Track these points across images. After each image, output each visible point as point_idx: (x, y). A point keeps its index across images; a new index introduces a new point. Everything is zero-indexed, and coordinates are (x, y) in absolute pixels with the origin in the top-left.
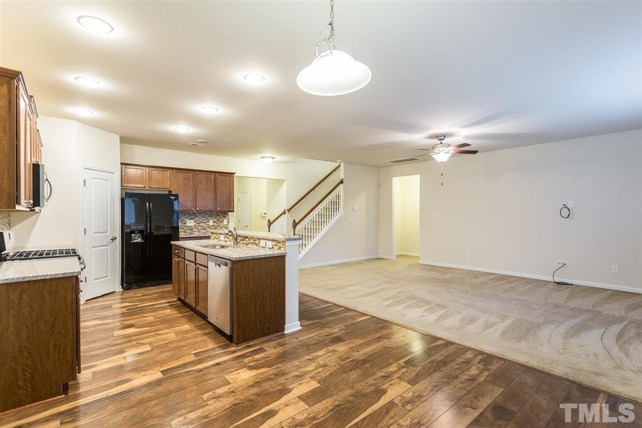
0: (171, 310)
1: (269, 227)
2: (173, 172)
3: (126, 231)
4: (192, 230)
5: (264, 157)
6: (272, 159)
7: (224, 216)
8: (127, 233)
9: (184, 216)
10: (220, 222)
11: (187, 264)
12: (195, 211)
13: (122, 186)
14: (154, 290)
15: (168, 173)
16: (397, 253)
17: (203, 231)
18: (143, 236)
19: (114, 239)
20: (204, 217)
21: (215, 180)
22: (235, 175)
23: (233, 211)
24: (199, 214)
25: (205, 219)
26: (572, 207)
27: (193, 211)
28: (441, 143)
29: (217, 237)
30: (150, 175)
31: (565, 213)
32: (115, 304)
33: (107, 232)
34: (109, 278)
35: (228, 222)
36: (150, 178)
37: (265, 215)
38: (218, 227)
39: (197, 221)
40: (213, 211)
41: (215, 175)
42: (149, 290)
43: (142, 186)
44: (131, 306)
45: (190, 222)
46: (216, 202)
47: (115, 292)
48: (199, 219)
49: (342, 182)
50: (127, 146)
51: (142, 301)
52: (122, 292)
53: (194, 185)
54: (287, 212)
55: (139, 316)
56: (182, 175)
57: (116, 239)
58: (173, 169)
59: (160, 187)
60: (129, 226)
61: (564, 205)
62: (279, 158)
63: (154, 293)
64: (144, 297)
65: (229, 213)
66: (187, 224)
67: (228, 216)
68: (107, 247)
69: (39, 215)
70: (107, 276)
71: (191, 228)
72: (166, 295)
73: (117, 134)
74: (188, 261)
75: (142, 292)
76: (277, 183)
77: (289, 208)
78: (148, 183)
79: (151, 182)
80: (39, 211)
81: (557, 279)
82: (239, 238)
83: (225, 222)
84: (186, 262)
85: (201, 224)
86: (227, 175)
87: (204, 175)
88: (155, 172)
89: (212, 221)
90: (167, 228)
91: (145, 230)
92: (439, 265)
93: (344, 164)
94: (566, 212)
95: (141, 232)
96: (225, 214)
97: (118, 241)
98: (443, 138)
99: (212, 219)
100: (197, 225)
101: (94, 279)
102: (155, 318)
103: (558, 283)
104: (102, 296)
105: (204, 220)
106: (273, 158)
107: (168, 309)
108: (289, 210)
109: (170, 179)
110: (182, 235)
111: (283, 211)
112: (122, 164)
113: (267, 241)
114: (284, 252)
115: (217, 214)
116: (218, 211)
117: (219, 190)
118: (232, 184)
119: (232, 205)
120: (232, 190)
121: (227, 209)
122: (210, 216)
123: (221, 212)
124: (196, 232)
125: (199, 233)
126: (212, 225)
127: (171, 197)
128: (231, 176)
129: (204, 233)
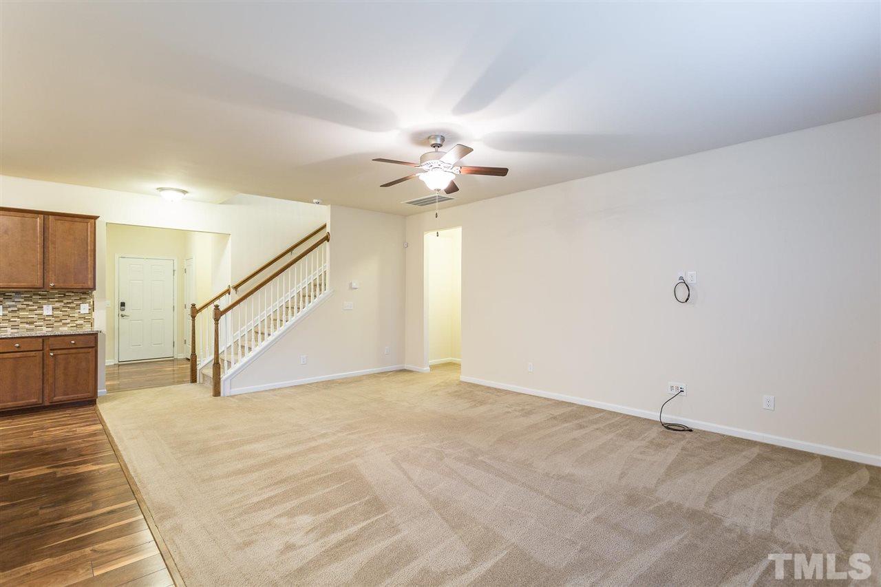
1: (193, 317)
6: (182, 194)
7: (81, 299)
10: (73, 308)
12: (5, 289)
16: (433, 362)
17: (27, 326)
20: (27, 299)
21: (45, 228)
23: (96, 290)
24: (17, 293)
25: (30, 303)
26: (695, 282)
31: (682, 293)
35: (92, 309)
38: (65, 317)
39: (10, 307)
41: (46, 220)
46: (46, 270)
49: (327, 238)
54: (232, 291)
61: (681, 278)
62: (198, 192)
65: (95, 293)
67: (92, 297)
77: (236, 283)
81: (667, 418)
85: (22, 313)
86: (77, 219)
87: (16, 220)
89: (51, 306)
92: (488, 385)
93: (331, 207)
94: (685, 292)
96: (84, 293)
98: (439, 141)
99: (49, 303)
100: (11, 314)
103: (668, 427)
105: (28, 305)
106: (184, 192)
108: (237, 287)
111: (226, 288)
115: (65, 295)
116: (54, 288)
117: (55, 248)
118: (91, 238)
119: (90, 276)
120: (89, 248)
121: (76, 283)
122: (45, 297)
123: (74, 291)
124: (9, 329)
125: (16, 330)
126: (51, 314)
128: (89, 222)
129: (30, 330)
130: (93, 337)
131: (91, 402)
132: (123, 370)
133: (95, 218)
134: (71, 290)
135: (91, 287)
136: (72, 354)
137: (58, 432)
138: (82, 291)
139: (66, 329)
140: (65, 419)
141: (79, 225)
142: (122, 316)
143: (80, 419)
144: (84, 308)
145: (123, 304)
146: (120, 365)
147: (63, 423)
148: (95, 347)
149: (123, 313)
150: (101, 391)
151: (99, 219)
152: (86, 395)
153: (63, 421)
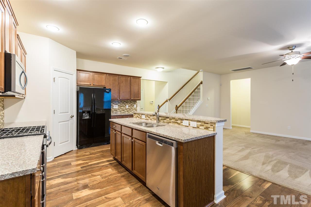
0: (112, 170)
1: (159, 109)
2: (107, 76)
3: (80, 111)
4: (116, 111)
5: (158, 68)
6: (162, 69)
7: (134, 103)
8: (80, 112)
9: (112, 102)
10: (133, 106)
11: (123, 137)
12: (119, 100)
13: (77, 84)
14: (97, 149)
15: (104, 76)
17: (123, 111)
18: (89, 115)
19: (72, 117)
20: (123, 103)
21: (130, 81)
22: (141, 78)
23: (140, 100)
24: (121, 101)
27: (118, 99)
28: (292, 52)
29: (138, 116)
30: (94, 78)
32: (73, 161)
33: (68, 112)
34: (69, 142)
35: (137, 106)
36: (93, 79)
37: (152, 103)
38: (131, 109)
39: (119, 105)
40: (129, 100)
41: (131, 78)
42: (94, 150)
43: (89, 84)
44: (83, 164)
45: (116, 106)
46: (131, 94)
47: (72, 150)
48: (121, 104)
49: (201, 83)
50: (80, 60)
51: (91, 159)
52: (77, 150)
53: (119, 83)
55: (90, 175)
56: (112, 78)
57: (73, 116)
58: (106, 74)
59: (99, 85)
60: (82, 109)
62: (167, 68)
63: (97, 152)
64: (91, 156)
65: (137, 101)
66: (114, 108)
68: (68, 122)
69: (24, 100)
70: (68, 141)
72: (105, 154)
73: (75, 51)
74: (124, 134)
75: (89, 151)
76: (161, 84)
77: (169, 98)
78: (92, 82)
79: (94, 81)
80: (24, 98)
82: (160, 118)
83: (135, 106)
84: (123, 135)
85: (122, 107)
87: (124, 78)
88: (96, 76)
90: (102, 109)
91: (91, 110)
93: (203, 72)
95: (89, 112)
96: (135, 101)
97: (75, 118)
98: (293, 48)
99: (128, 104)
100: (119, 108)
101: (59, 143)
102: (102, 178)
104: (65, 154)
105: (123, 105)
107: (109, 168)
108: (170, 100)
109: (105, 80)
110: (112, 114)
111: (165, 100)
112: (77, 70)
113: (191, 122)
114: (213, 132)
115: (131, 102)
122: (127, 103)
123: (133, 100)
124: (119, 112)
125: (121, 113)
126: (128, 108)
127: (106, 91)
128: (139, 79)
129: (123, 113)
133: (141, 77)
139: (131, 112)
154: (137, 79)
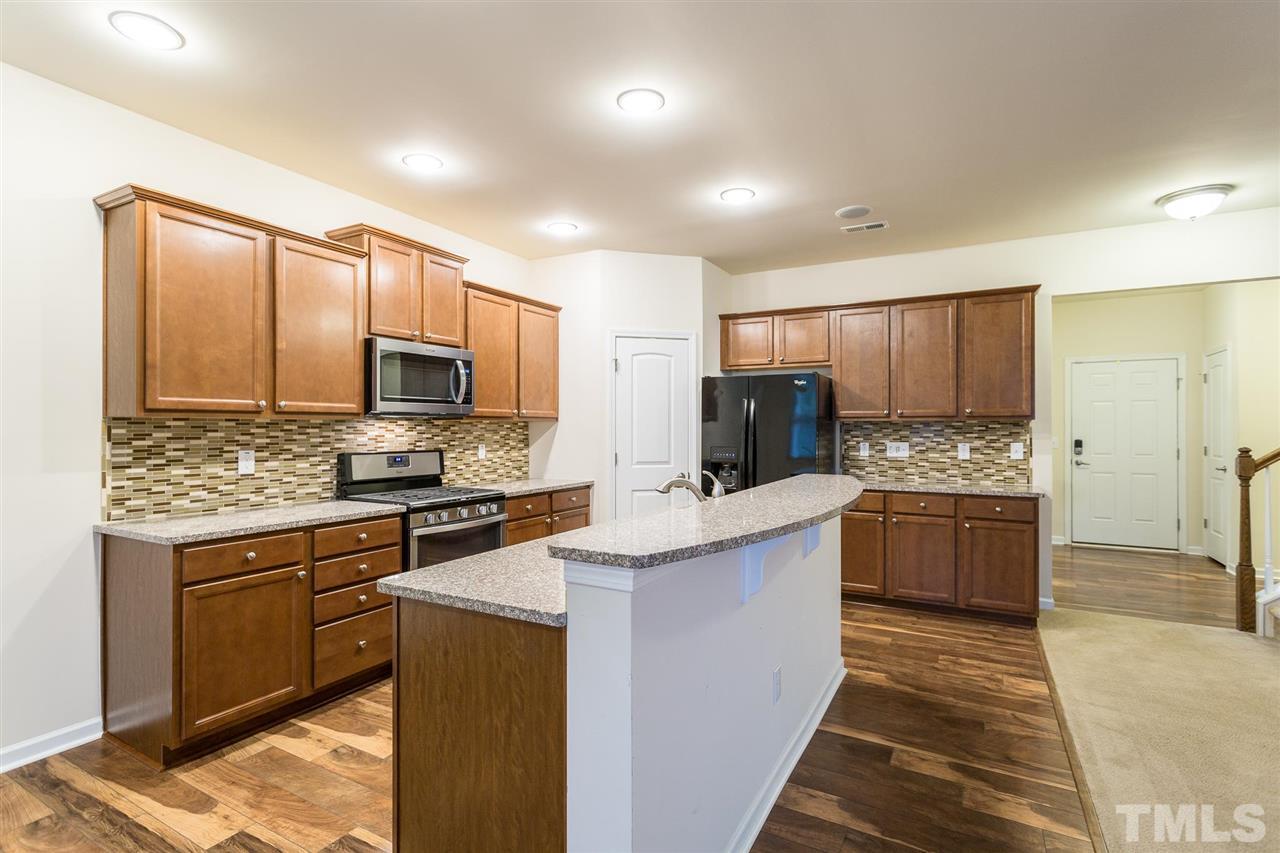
4: (902, 469)
5: (1169, 198)
6: (1223, 195)
7: (1011, 434)
9: (879, 431)
10: (999, 450)
12: (913, 418)
17: (938, 475)
20: (938, 434)
21: (961, 320)
24: (926, 425)
25: (942, 440)
35: (1029, 452)
38: (990, 465)
39: (917, 444)
41: (960, 307)
45: (898, 449)
46: (960, 389)
48: (928, 439)
65: (1031, 423)
66: (889, 454)
67: (1029, 431)
71: (899, 466)
73: (698, 257)
83: (1016, 448)
85: (931, 455)
86: (1005, 297)
89: (968, 445)
96: (1016, 425)
99: (970, 441)
100: (919, 456)
105: (939, 443)
112: (724, 316)
115: (987, 427)
116: (971, 416)
117: (972, 350)
118: (1026, 325)
119: (1025, 394)
120: (1024, 344)
121: (1004, 408)
122: (960, 431)
123: (1001, 420)
124: (916, 478)
125: (924, 480)
126: (968, 458)
127: (796, 382)
128: (1021, 300)
129: (940, 481)
130: (1030, 503)
131: (1027, 619)
132: (1082, 560)
133: (1034, 289)
134: (996, 419)
135: (1028, 413)
136: (997, 529)
137: (973, 672)
138: (1012, 420)
139: (989, 483)
140: (985, 644)
141: (1007, 308)
142: (1078, 464)
143: (1010, 653)
144: (1017, 451)
145: (1078, 444)
146: (1074, 548)
147: (982, 653)
148: (1034, 522)
149: (1079, 458)
150: (1046, 601)
151: (1040, 291)
152: (1017, 606)
153: (984, 648)
154: (1004, 304)
